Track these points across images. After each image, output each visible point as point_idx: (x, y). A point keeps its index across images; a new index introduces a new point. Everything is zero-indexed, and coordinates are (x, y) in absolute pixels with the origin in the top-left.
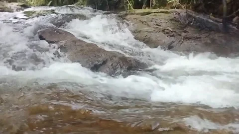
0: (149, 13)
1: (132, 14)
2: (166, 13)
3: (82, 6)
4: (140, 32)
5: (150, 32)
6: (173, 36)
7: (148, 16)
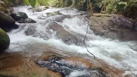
0: (100, 16)
1: (93, 16)
2: (108, 16)
3: (73, 8)
4: (92, 26)
5: (96, 26)
6: (105, 29)
7: (99, 18)
